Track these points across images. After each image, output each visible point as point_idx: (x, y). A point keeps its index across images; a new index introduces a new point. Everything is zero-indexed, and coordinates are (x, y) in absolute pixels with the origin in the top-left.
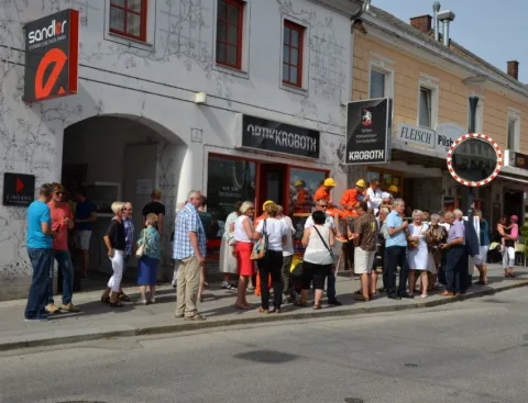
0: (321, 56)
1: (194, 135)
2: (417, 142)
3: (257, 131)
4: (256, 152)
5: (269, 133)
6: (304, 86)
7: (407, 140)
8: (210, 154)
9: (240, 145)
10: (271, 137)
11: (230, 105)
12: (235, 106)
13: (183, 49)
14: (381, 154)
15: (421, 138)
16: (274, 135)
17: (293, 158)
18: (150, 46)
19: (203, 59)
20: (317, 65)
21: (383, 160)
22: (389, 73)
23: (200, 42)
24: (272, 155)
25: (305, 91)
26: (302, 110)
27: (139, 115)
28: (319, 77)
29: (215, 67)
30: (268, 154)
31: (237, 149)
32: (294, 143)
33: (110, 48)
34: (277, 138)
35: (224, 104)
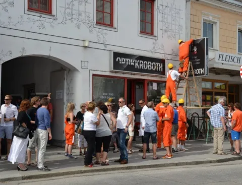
0: (166, 16)
1: (83, 65)
2: (230, 63)
3: (122, 61)
4: (123, 73)
5: (131, 62)
6: (155, 33)
7: (223, 62)
8: (94, 75)
9: (112, 69)
10: (132, 64)
11: (105, 47)
12: (109, 48)
13: (74, 17)
14: (202, 71)
15: (233, 60)
16: (134, 63)
17: (148, 76)
18: (54, 16)
19: (87, 22)
20: (163, 21)
21: (204, 74)
22: (216, 23)
23: (85, 12)
24: (134, 74)
25: (156, 37)
26: (154, 48)
27: (48, 55)
28: (164, 28)
29: (95, 26)
30: (131, 74)
31: (111, 72)
32: (148, 66)
33: (29, 18)
34: (137, 64)
35: (102, 47)
